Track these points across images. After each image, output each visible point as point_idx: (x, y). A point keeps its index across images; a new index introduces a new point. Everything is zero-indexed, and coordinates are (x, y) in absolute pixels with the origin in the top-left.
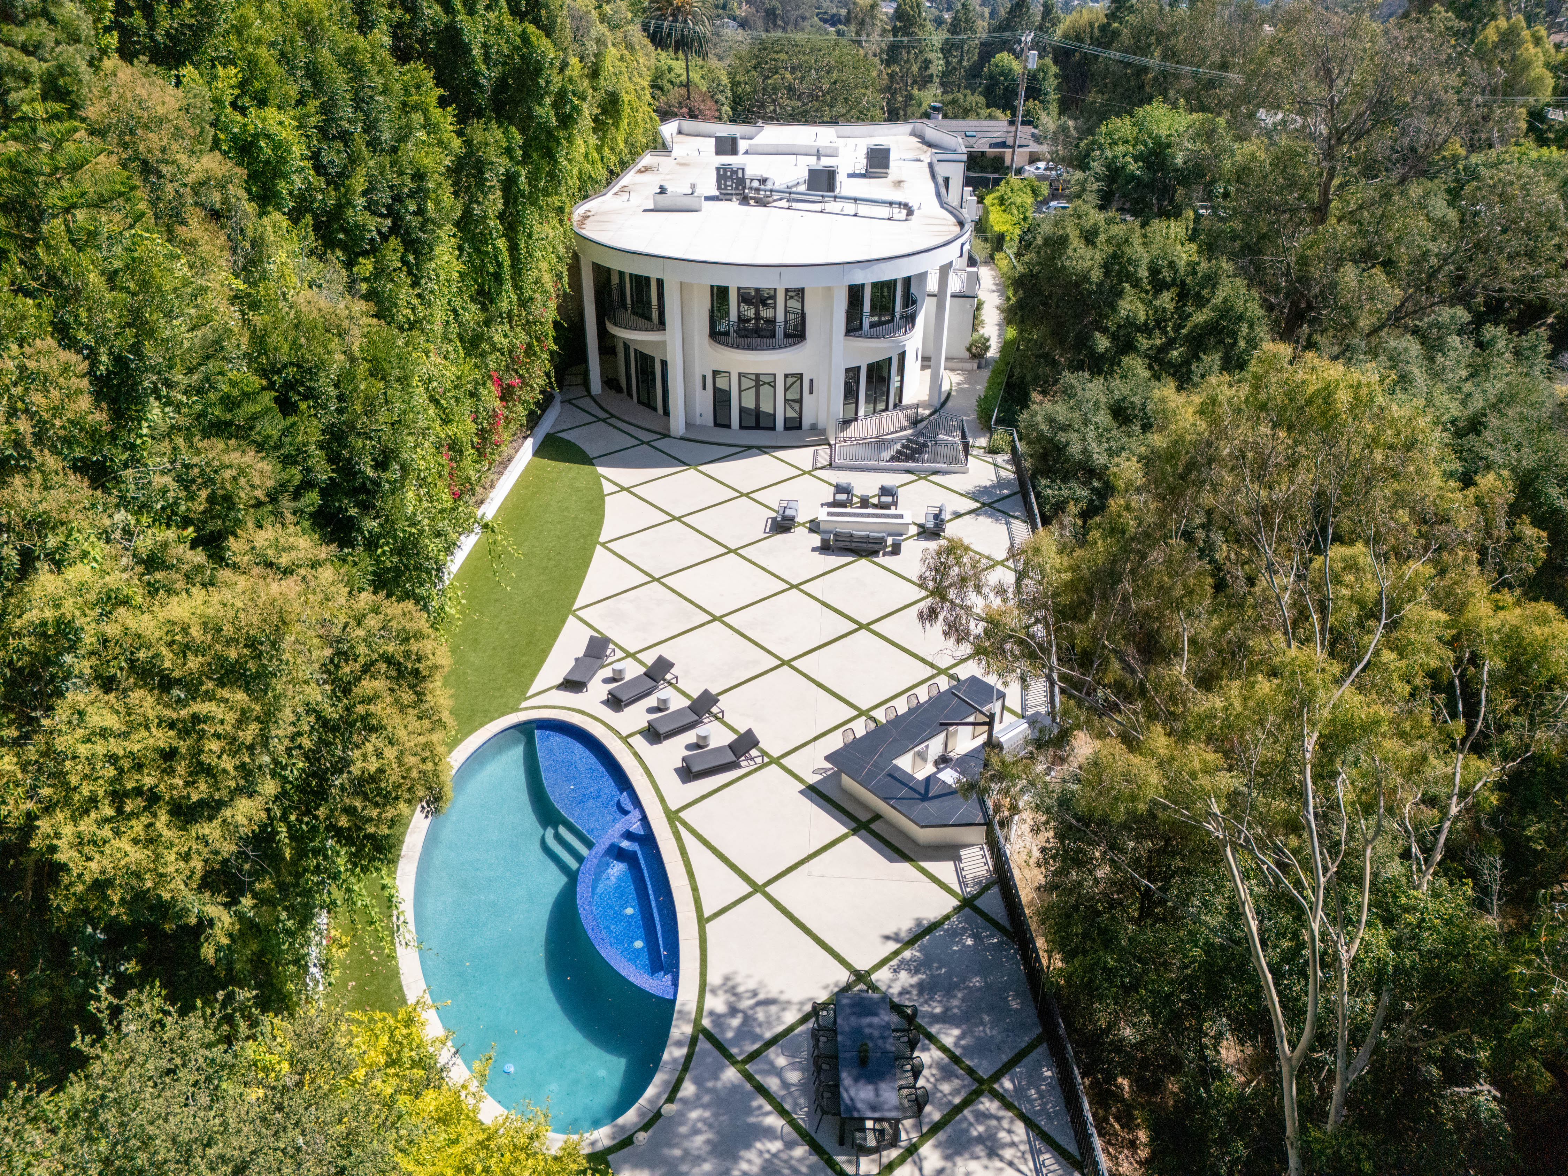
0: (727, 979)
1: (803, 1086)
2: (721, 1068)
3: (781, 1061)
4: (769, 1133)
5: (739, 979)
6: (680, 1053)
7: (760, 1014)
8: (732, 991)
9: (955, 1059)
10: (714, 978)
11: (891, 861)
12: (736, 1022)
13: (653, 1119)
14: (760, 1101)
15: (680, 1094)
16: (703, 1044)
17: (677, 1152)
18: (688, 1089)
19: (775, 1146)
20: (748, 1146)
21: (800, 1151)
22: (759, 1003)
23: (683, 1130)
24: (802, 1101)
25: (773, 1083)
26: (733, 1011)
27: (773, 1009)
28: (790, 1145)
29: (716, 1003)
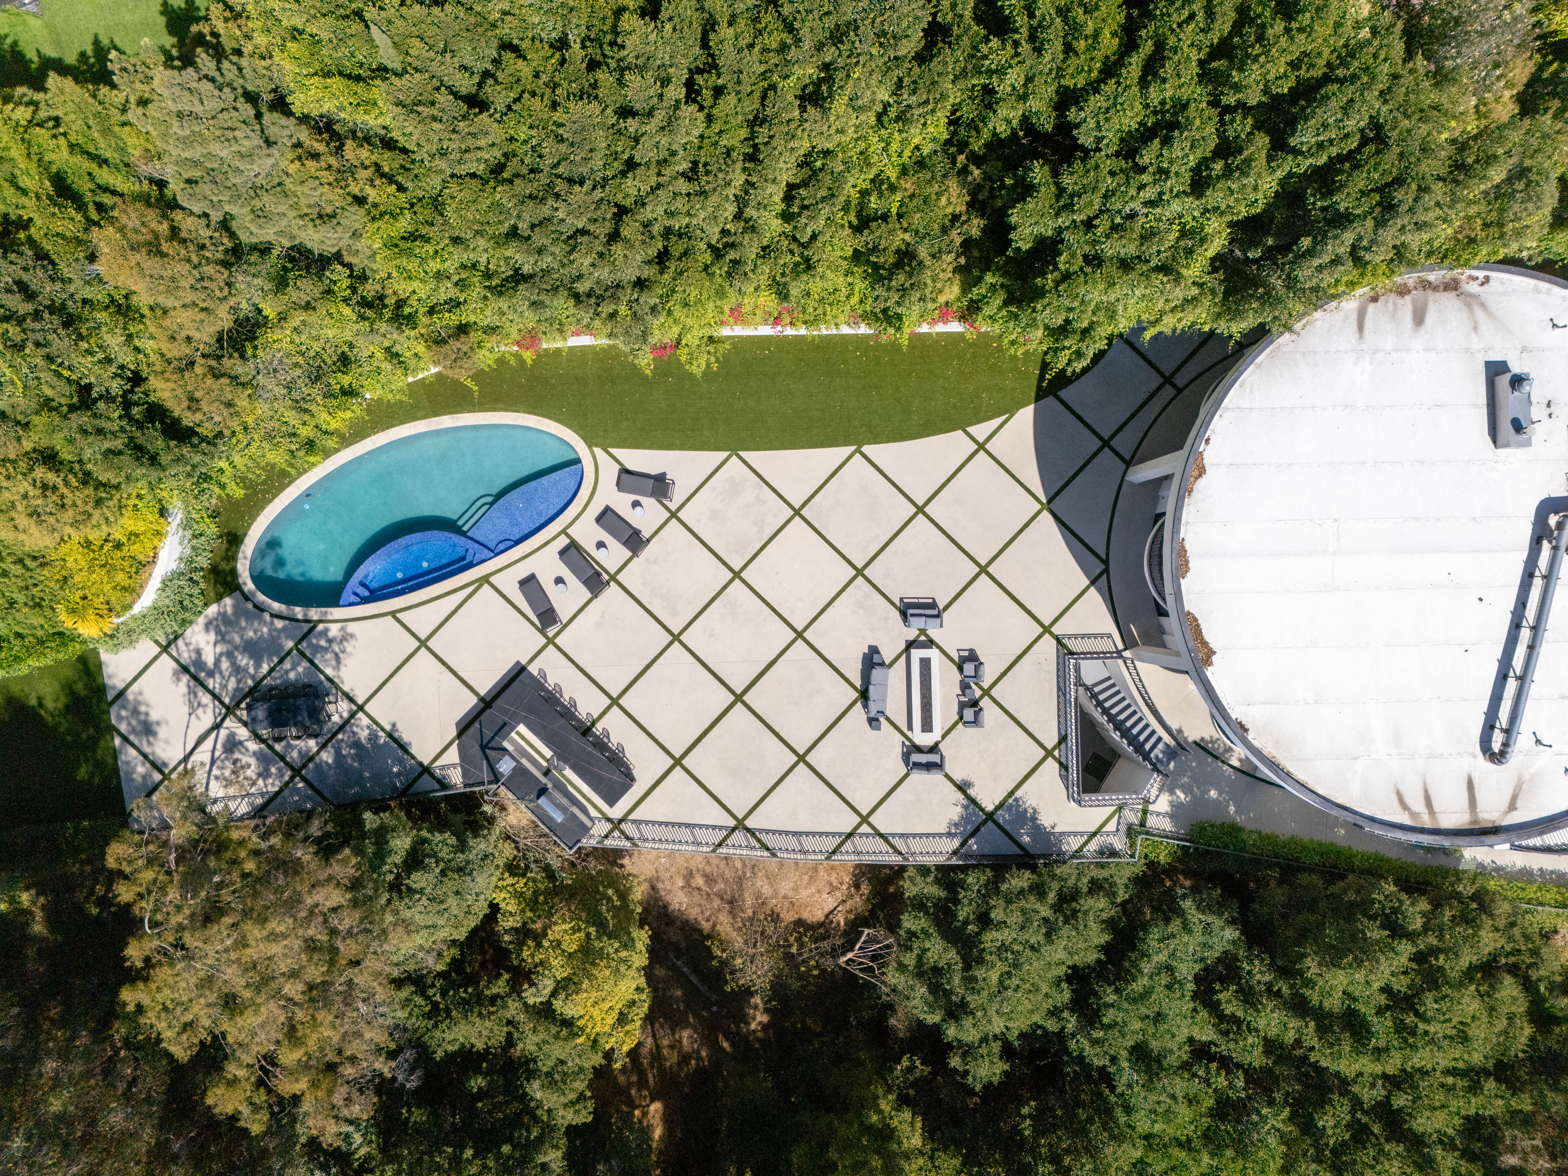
0: (352, 636)
1: (287, 681)
2: (292, 638)
3: (300, 669)
4: (258, 666)
5: (352, 642)
6: (300, 616)
7: (329, 656)
8: (344, 639)
9: (311, 759)
10: (351, 627)
11: (457, 724)
12: (323, 643)
13: (260, 608)
14: (276, 660)
15: (276, 621)
16: (306, 627)
17: (243, 624)
18: (279, 624)
19: (252, 670)
20: (251, 657)
21: (250, 683)
22: (337, 655)
23: (256, 624)
24: (278, 681)
25: (287, 665)
26: (330, 641)
27: (334, 663)
28: (253, 678)
29: (334, 630)
